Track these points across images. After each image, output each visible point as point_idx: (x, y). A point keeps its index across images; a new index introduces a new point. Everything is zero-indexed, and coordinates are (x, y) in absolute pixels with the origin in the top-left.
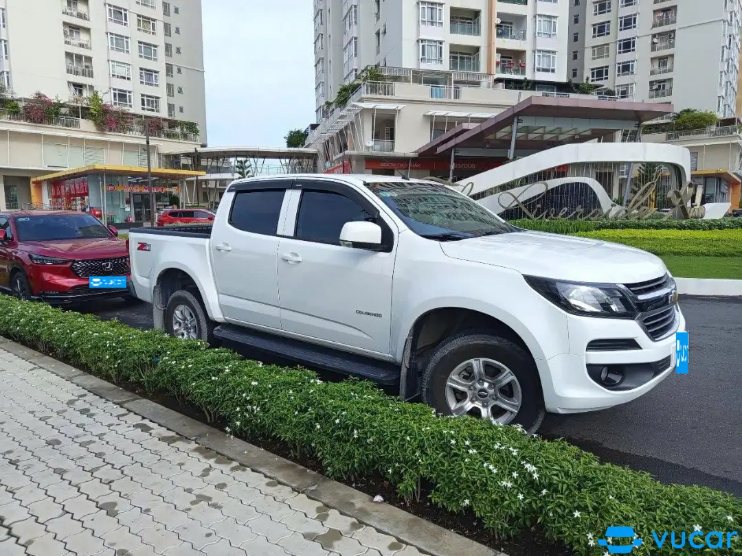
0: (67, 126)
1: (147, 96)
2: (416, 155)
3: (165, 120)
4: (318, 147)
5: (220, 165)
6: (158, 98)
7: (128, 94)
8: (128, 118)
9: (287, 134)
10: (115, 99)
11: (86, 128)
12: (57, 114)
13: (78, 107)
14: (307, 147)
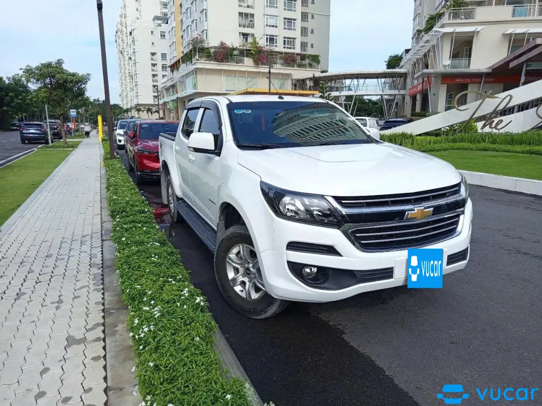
0: (237, 63)
1: (288, 38)
2: (490, 71)
3: (298, 54)
4: (408, 67)
5: (333, 85)
6: (294, 39)
7: (275, 38)
8: (273, 55)
9: (387, 59)
10: (267, 42)
11: (248, 64)
12: (231, 55)
13: (244, 50)
14: (401, 68)
